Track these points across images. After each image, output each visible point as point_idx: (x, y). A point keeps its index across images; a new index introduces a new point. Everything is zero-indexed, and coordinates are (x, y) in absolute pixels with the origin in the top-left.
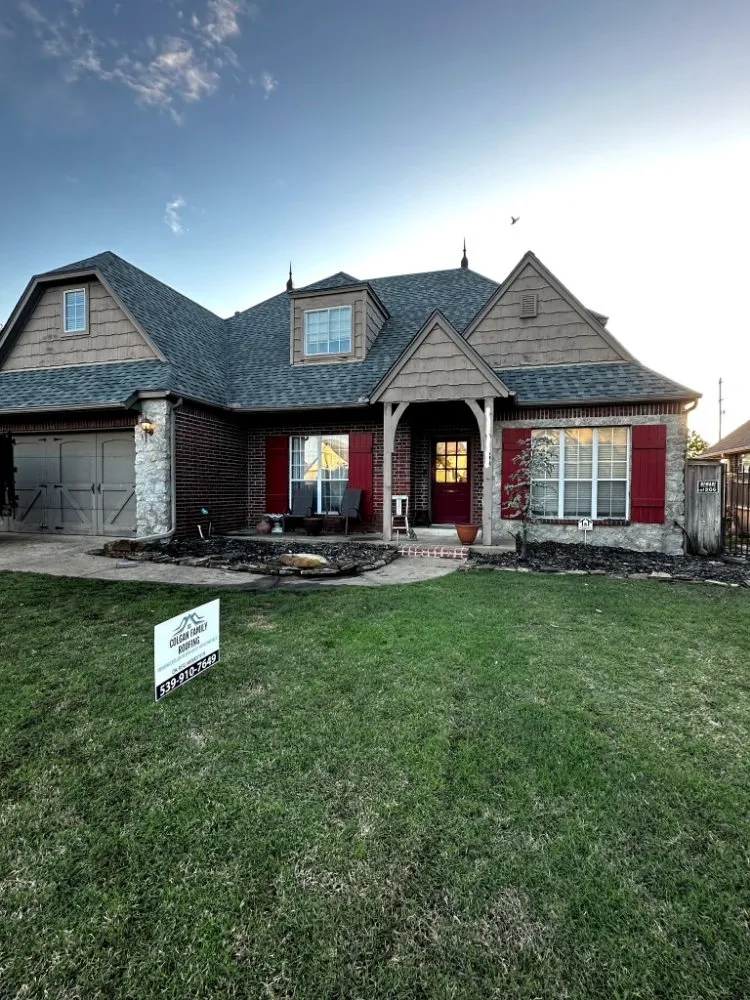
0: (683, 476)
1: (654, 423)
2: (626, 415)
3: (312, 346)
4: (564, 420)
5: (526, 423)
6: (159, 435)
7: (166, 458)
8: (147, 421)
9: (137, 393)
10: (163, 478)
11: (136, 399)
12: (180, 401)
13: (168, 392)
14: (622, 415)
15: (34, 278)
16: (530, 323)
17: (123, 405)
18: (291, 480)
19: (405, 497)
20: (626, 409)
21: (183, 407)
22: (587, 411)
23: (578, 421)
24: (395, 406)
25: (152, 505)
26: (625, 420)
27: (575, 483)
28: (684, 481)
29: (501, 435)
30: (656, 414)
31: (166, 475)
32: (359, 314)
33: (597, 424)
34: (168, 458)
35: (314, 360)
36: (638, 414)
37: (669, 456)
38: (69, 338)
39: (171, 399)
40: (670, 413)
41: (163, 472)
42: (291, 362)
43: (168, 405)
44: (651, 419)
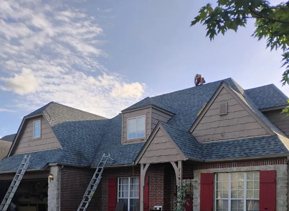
0: (286, 197)
1: (271, 170)
2: (257, 165)
3: (130, 135)
4: (229, 168)
5: (212, 170)
6: (55, 180)
7: (57, 190)
8: (51, 175)
9: (48, 163)
10: (56, 197)
11: (47, 166)
12: (63, 166)
13: (57, 163)
14: (255, 165)
15: (24, 117)
16: (225, 118)
17: (42, 169)
18: (118, 198)
19: (161, 207)
20: (257, 163)
21: (64, 168)
22: (239, 164)
23: (235, 169)
24: (145, 165)
25: (52, 208)
26: (257, 168)
27: (236, 200)
28: (287, 201)
29: (200, 176)
30: (272, 164)
31: (57, 196)
32: (148, 119)
33: (244, 170)
34: (58, 189)
35: (131, 141)
36: (263, 165)
37: (278, 186)
38: (34, 140)
39: (59, 165)
40: (279, 164)
41: (56, 195)
42: (122, 143)
43: (58, 168)
44: (270, 167)
